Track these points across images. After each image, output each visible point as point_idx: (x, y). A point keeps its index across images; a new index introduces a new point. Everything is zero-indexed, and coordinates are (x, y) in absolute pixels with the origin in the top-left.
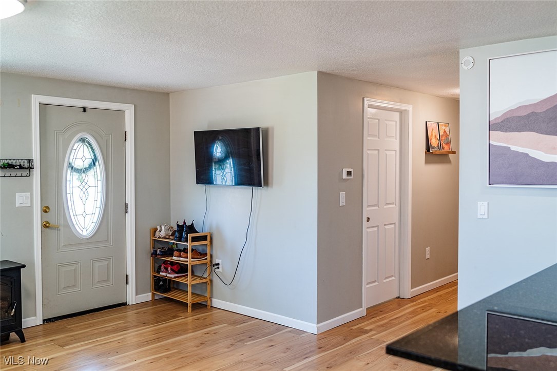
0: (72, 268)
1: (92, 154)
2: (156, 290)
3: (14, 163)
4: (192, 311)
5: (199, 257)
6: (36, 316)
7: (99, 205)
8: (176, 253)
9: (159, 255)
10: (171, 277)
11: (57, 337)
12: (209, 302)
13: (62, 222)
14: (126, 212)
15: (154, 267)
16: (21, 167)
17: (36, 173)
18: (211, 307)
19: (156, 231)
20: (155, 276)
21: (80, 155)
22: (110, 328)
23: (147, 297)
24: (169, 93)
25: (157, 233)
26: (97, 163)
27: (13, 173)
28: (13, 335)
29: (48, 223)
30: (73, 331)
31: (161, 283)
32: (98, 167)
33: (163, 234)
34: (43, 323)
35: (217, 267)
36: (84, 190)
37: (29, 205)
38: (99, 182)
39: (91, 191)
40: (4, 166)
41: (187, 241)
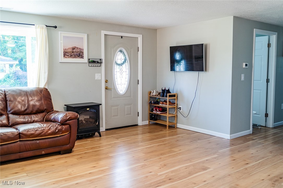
0: (117, 107)
1: (124, 57)
2: (150, 119)
3: (95, 61)
4: (169, 128)
5: (171, 104)
6: (103, 127)
7: (127, 80)
8: (161, 102)
9: (153, 103)
10: (158, 114)
11: (113, 136)
12: (176, 125)
13: (113, 87)
14: (138, 84)
15: (150, 109)
16: (98, 62)
17: (103, 65)
18: (177, 127)
19: (151, 93)
20: (150, 113)
21: (120, 58)
22: (134, 133)
23: (147, 122)
24: (156, 29)
25: (152, 94)
26: (126, 61)
27: (95, 65)
28: (97, 134)
29: (107, 87)
30: (119, 134)
31: (153, 116)
32: (127, 63)
33: (154, 94)
34: (105, 131)
35: (180, 109)
36: (121, 73)
37: (100, 79)
38: (127, 70)
39: (124, 74)
40: (91, 62)
41: (167, 97)
